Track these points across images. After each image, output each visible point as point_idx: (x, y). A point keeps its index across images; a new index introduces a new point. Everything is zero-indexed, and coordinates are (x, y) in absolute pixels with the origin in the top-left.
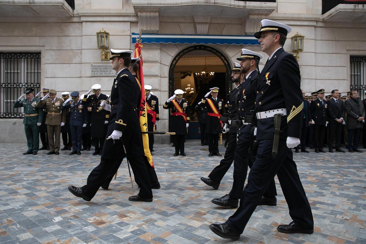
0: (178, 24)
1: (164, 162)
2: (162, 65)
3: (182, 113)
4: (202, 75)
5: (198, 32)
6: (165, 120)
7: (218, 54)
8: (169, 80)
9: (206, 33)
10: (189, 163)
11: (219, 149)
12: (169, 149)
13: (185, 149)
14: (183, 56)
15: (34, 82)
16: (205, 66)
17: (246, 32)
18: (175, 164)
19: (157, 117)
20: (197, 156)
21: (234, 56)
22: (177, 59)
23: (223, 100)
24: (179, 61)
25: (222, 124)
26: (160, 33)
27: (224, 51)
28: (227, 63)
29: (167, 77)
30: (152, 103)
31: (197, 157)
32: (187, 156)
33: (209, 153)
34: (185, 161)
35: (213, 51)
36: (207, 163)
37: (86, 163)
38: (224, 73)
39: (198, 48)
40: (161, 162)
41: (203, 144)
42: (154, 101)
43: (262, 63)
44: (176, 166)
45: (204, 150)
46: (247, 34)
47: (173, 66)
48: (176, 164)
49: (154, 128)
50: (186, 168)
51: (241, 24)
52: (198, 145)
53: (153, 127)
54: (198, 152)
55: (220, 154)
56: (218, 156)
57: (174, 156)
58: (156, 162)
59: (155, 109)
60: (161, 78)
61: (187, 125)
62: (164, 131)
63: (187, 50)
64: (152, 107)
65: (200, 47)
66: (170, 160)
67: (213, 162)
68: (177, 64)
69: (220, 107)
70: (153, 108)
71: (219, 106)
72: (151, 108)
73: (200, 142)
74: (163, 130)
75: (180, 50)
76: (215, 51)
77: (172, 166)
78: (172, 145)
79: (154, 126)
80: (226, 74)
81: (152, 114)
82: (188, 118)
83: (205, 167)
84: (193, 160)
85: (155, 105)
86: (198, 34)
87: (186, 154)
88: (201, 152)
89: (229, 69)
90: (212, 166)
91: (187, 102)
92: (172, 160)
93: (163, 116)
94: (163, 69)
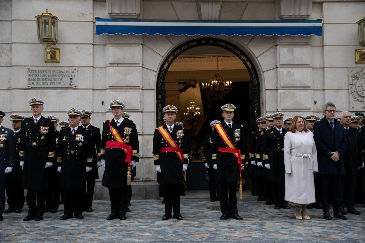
0: (172, 4)
1: (144, 231)
2: (145, 70)
3: (174, 148)
4: (212, 85)
5: (204, 17)
6: (150, 159)
7: (236, 51)
8: (158, 94)
9: (217, 18)
10: (187, 233)
11: (238, 206)
12: (157, 207)
13: (181, 206)
14: (180, 56)
16: (218, 71)
17: (281, 16)
18: (162, 234)
19: (134, 155)
20: (201, 220)
21: (262, 55)
22: (170, 60)
23: (242, 126)
24: (172, 64)
25: (242, 165)
26: (142, 19)
27: (245, 47)
28: (250, 66)
29: (154, 90)
30: (125, 131)
31: (202, 222)
32: (185, 220)
33: (222, 214)
34: (180, 228)
35: (229, 47)
36: (217, 233)
37: (7, 236)
38: (247, 83)
39: (203, 42)
40: (139, 230)
41: (213, 198)
42: (128, 129)
43: (309, 65)
44: (163, 237)
45: (213, 208)
46: (284, 19)
47: (163, 72)
48: (164, 233)
49: (129, 172)
50: (181, 240)
51: (274, 3)
52: (204, 201)
53: (127, 171)
54: (203, 212)
55: (240, 215)
56: (237, 219)
57: (163, 219)
58: (130, 231)
59: (130, 141)
60: (144, 91)
61: (185, 167)
62: (149, 177)
63: (186, 46)
64: (125, 138)
65: (208, 42)
66: (155, 227)
67: (226, 229)
68: (170, 69)
69: (237, 137)
70: (127, 140)
71: (235, 136)
72: (123, 140)
73: (208, 195)
74: (147, 176)
75: (174, 46)
76: (232, 48)
77: (158, 238)
78: (162, 200)
79: (129, 168)
80: (250, 84)
81: (126, 150)
82: (186, 156)
83: (213, 238)
84: (193, 226)
85: (130, 135)
86: (203, 19)
87: (183, 216)
88: (209, 212)
89: (254, 76)
90: (224, 237)
91: (183, 128)
92: (159, 227)
93: (148, 154)
94: (146, 76)
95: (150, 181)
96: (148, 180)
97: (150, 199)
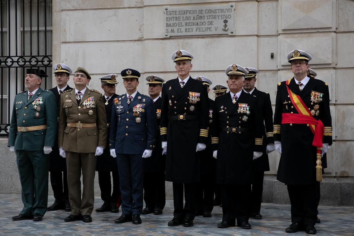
6: (348, 143)
15: (24, 54)
19: (326, 134)
30: (312, 97)
42: (317, 93)
49: (318, 162)
53: (316, 159)
59: (320, 113)
60: (338, 35)
62: (347, 170)
64: (312, 108)
70: (316, 111)
72: (309, 112)
74: (343, 169)
79: (319, 156)
81: (313, 126)
85: (320, 103)
93: (344, 134)
94: (342, 10)
95: (347, 177)
96: (345, 175)
97: (348, 205)
